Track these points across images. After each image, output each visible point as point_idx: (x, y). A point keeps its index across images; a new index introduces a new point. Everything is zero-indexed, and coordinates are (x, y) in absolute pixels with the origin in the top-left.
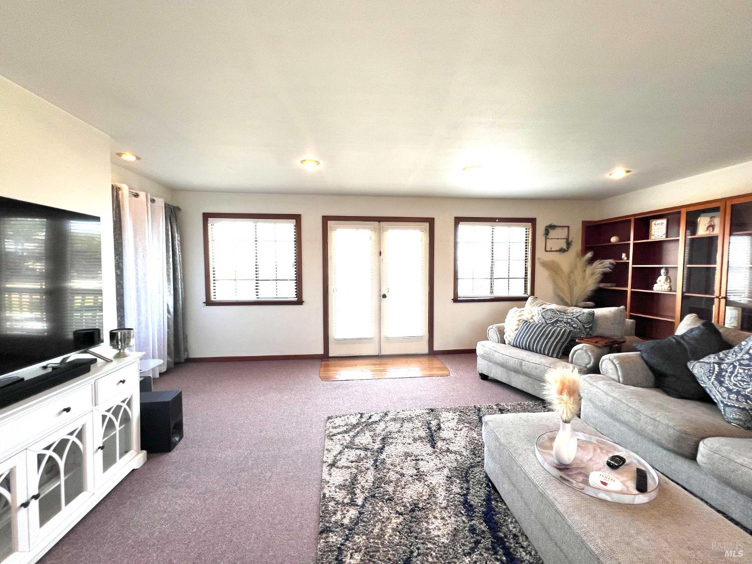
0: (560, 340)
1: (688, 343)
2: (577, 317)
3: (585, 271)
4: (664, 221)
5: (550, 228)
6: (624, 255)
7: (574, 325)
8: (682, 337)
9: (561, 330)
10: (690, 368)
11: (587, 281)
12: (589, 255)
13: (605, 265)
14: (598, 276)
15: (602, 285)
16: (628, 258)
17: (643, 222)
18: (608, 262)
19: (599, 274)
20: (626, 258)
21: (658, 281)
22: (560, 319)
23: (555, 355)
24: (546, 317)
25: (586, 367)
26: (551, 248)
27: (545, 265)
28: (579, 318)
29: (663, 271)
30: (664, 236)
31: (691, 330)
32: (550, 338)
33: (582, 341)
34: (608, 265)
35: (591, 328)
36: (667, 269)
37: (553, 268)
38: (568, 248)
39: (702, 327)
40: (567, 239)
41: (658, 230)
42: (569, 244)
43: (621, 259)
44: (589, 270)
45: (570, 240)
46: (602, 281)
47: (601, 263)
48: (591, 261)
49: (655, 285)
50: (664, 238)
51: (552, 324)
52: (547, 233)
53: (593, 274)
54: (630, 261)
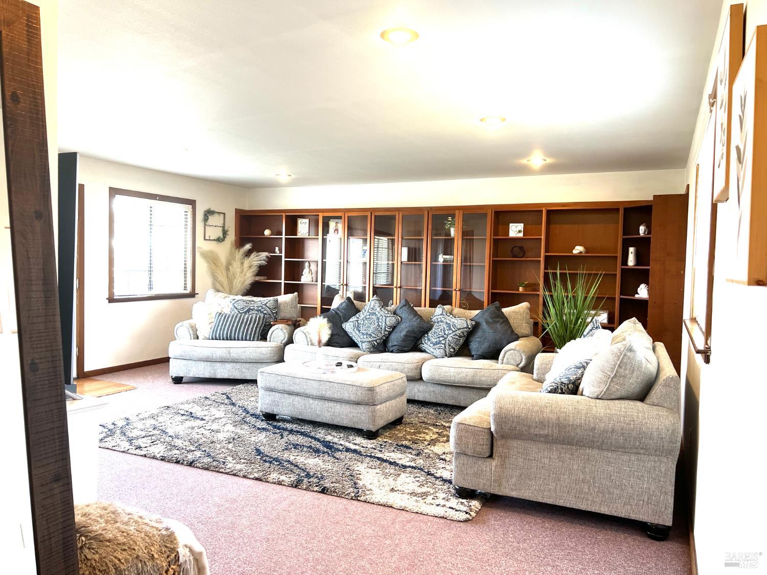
0: (258, 325)
1: (341, 312)
2: (265, 305)
3: (242, 263)
4: (307, 221)
5: (209, 213)
6: (277, 249)
7: (264, 312)
8: (338, 309)
9: (256, 316)
10: (344, 327)
11: (245, 275)
12: (248, 246)
13: (261, 258)
14: (254, 269)
15: (258, 278)
16: (281, 251)
17: (292, 219)
18: (264, 255)
19: (256, 267)
20: (278, 252)
21: (303, 273)
22: (251, 308)
23: (256, 339)
24: (239, 307)
25: (281, 343)
26: (210, 237)
27: (205, 256)
28: (267, 305)
29: (307, 264)
30: (308, 234)
31: (342, 304)
32: (249, 324)
33: (276, 323)
34: (265, 258)
35: (276, 313)
36: (309, 262)
37: (212, 259)
38: (224, 237)
39: (346, 301)
40: (224, 227)
41: (303, 228)
42: (225, 233)
43: (275, 253)
44: (247, 262)
45: (226, 229)
46: (258, 274)
47: (257, 256)
48: (248, 254)
49: (302, 277)
50: (306, 236)
51: (245, 313)
52: (206, 219)
53: (250, 267)
54: (283, 255)
